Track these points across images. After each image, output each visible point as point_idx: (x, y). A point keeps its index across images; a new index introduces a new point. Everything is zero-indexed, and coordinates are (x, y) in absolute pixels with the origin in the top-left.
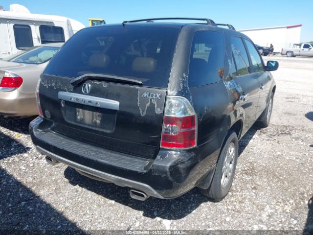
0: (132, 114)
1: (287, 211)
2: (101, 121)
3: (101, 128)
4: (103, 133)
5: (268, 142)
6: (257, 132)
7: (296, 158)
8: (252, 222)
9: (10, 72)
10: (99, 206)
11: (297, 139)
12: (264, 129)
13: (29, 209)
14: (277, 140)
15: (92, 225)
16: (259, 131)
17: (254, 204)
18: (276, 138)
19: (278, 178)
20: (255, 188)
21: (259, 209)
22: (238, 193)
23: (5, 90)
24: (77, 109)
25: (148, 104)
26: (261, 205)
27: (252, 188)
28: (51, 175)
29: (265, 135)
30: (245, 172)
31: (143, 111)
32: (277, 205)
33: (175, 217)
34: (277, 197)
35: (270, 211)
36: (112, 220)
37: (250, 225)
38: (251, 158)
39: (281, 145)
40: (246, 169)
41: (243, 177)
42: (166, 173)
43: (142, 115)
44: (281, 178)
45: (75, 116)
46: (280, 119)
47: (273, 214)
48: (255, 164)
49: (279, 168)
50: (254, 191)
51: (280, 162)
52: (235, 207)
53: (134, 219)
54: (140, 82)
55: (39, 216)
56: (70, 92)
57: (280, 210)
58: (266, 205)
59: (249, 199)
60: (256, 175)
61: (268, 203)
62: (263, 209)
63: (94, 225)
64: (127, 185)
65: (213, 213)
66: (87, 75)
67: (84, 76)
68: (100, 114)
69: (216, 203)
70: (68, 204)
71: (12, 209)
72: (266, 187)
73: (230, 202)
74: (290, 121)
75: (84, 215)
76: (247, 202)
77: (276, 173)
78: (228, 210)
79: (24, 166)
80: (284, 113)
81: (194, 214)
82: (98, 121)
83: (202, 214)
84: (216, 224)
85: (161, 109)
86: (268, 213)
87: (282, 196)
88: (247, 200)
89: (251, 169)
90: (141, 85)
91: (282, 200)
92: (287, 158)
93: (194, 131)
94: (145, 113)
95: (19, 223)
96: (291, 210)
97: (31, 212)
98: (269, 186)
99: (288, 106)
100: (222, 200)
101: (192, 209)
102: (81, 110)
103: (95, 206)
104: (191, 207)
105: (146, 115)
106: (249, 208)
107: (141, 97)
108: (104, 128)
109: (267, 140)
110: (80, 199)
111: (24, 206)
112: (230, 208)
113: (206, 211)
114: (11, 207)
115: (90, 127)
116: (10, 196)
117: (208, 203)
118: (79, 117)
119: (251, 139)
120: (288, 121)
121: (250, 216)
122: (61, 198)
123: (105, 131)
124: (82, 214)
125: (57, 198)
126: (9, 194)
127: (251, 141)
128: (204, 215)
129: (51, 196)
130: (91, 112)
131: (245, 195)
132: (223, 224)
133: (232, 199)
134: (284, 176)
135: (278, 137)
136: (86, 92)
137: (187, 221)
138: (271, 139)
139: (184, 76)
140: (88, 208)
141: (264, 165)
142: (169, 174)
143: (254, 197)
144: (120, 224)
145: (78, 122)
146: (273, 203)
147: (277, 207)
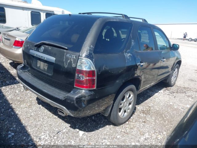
0: (61, 66)
1: (158, 138)
2: (47, 68)
3: (47, 72)
4: (48, 75)
5: (168, 96)
6: (163, 89)
7: (182, 108)
8: (133, 140)
9: (19, 38)
10: (48, 117)
11: (189, 96)
12: (169, 88)
13: (11, 114)
14: (175, 95)
15: (40, 127)
16: (165, 88)
17: (139, 131)
18: (174, 94)
19: (163, 118)
20: (144, 122)
21: (141, 134)
22: (132, 123)
23: (16, 48)
24: (38, 61)
25: (69, 61)
26: (143, 132)
27: (143, 122)
28: (31, 97)
29: (168, 91)
30: (143, 112)
31: (66, 65)
32: (154, 134)
33: (88, 130)
34: (157, 129)
35: (147, 136)
36: (52, 126)
37: (130, 142)
38: (151, 104)
39: (176, 99)
40: (144, 110)
41: (140, 115)
42: (74, 101)
43: (66, 67)
44: (165, 119)
45: (37, 64)
46: (184, 83)
47: (148, 138)
48: (152, 108)
49: (166, 113)
50: (143, 123)
51: (169, 109)
52: (126, 130)
53: (64, 127)
54: (67, 48)
55: (15, 118)
56: (35, 50)
57: (155, 137)
58: (147, 133)
59: (138, 127)
60: (149, 115)
61: (148, 132)
62: (143, 135)
63: (41, 127)
64: (56, 106)
65: (111, 132)
66: (42, 42)
67: (41, 42)
68: (47, 64)
69: (116, 127)
70: (32, 114)
71: (3, 112)
72: (152, 122)
73: (125, 127)
74: (190, 85)
75: (39, 121)
76: (135, 129)
77: (163, 115)
78: (121, 131)
79: (18, 91)
80: (189, 80)
81: (100, 131)
82: (46, 68)
83: (104, 131)
84: (110, 138)
85: (75, 64)
86: (146, 137)
87: (160, 129)
88: (136, 128)
89: (148, 111)
90: (67, 49)
91: (159, 131)
92: (176, 107)
93: (94, 79)
94: (67, 66)
95: (4, 120)
96: (162, 138)
97: (12, 115)
98: (154, 122)
99: (194, 76)
100: (120, 125)
101: (100, 127)
102: (39, 61)
103: (46, 118)
104: (100, 126)
105: (67, 67)
106: (135, 133)
107: (66, 57)
108: (48, 73)
109: (168, 95)
110: (40, 112)
111: (10, 112)
112: (123, 130)
113: (108, 130)
114: (3, 111)
115: (42, 71)
116: (5, 105)
117: (111, 126)
118: (38, 65)
119: (157, 93)
120: (189, 85)
121: (134, 137)
122: (30, 111)
123: (48, 74)
124: (38, 120)
125: (28, 110)
126: (5, 104)
127: (156, 94)
128: (105, 132)
129: (26, 108)
130: (43, 63)
131: (136, 125)
132: (115, 139)
133: (127, 126)
134: (168, 118)
135: (177, 94)
136: (41, 51)
137: (94, 134)
138: (171, 94)
139: (91, 47)
140: (42, 118)
141: (158, 109)
142: (75, 102)
143: (142, 127)
144: (56, 129)
145: (38, 68)
146: (151, 132)
147: (153, 135)
